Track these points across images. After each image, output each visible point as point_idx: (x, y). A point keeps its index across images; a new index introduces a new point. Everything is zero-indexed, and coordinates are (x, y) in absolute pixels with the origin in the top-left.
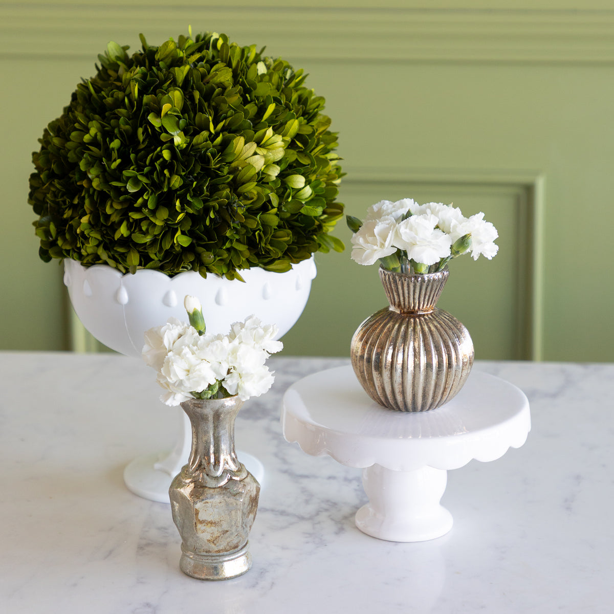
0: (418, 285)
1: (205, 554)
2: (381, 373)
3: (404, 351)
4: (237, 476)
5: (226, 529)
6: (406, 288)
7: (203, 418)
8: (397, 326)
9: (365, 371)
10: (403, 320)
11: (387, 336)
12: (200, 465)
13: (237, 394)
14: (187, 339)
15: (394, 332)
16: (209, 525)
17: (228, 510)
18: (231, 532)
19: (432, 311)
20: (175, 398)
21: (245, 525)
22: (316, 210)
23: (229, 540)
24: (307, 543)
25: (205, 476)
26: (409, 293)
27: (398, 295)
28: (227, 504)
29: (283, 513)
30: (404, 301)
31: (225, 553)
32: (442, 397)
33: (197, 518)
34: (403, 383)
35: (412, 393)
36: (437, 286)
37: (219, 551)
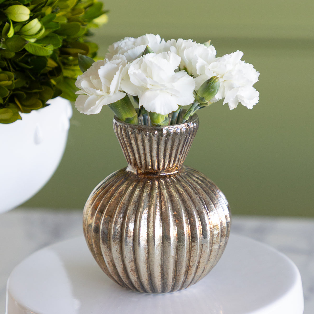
0: (155, 139)
2: (109, 247)
3: (135, 222)
6: (140, 144)
8: (131, 188)
9: (93, 243)
10: (138, 182)
11: (118, 201)
15: (126, 197)
19: (176, 172)
22: (46, 48)
26: (144, 149)
27: (133, 151)
30: (140, 157)
32: (186, 277)
34: (135, 260)
35: (148, 271)
36: (180, 140)
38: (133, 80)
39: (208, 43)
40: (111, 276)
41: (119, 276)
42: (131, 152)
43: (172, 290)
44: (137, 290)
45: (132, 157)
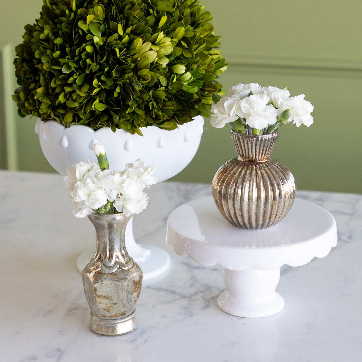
0: (254, 143)
1: (102, 318)
2: (227, 202)
3: (242, 188)
4: (124, 267)
5: (115, 302)
6: (246, 145)
7: (101, 227)
8: (240, 169)
9: (218, 200)
10: (244, 166)
11: (232, 176)
12: (100, 258)
13: (122, 212)
14: (92, 173)
15: (237, 174)
16: (104, 298)
17: (116, 289)
18: (119, 304)
19: (265, 161)
20: (82, 212)
21: (130, 300)
22: (193, 88)
23: (118, 309)
24: (181, 314)
25: (103, 265)
26: (248, 148)
27: (242, 149)
28: (116, 286)
29: (173, 292)
30: (246, 153)
31: (116, 318)
32: (270, 220)
33: (95, 294)
34: (241, 209)
35: (248, 216)
36: (268, 144)
37: (111, 317)
38: (243, 110)
39: (286, 88)
40: (227, 219)
41: (232, 219)
43: (261, 228)
44: (242, 227)
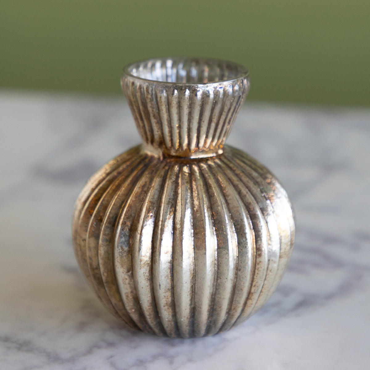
10: (169, 169)
35: (191, 305)
42: (156, 123)
45: (158, 131)
